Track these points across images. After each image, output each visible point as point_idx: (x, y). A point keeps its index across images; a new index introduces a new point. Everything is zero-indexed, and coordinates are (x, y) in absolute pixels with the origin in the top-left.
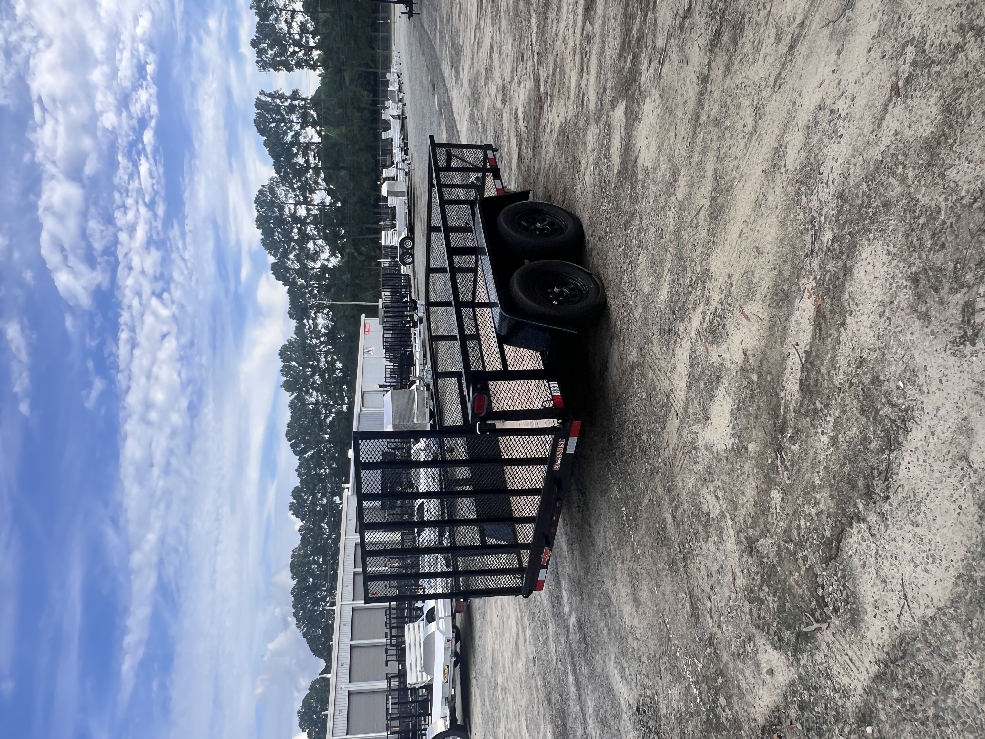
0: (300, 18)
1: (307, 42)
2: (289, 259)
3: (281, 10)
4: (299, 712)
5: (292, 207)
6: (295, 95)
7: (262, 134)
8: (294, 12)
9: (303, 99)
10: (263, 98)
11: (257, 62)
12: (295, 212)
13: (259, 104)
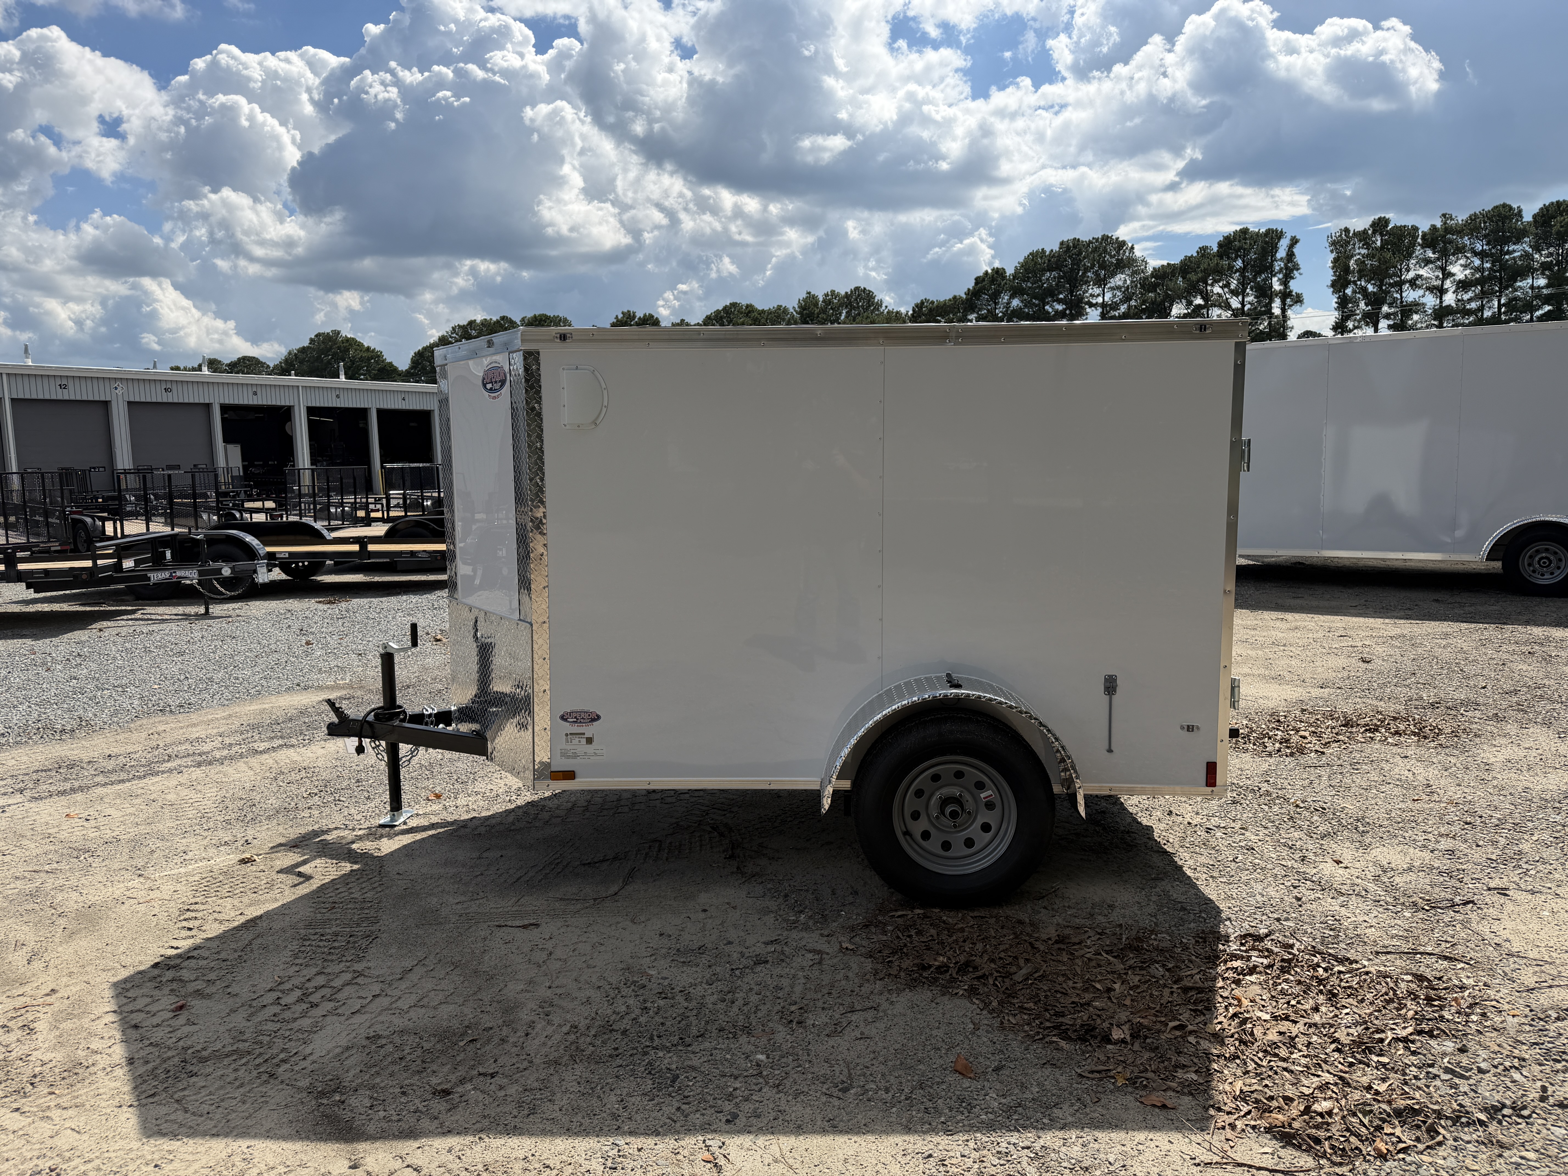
0: (1430, 301)
1: (1387, 316)
2: (1012, 297)
3: (1443, 269)
4: (339, 332)
5: (1100, 300)
6: (1291, 298)
7: (1220, 245)
8: (1441, 291)
9: (1284, 310)
10: (1284, 244)
11: (1347, 230)
12: (1091, 305)
13: (1272, 237)
